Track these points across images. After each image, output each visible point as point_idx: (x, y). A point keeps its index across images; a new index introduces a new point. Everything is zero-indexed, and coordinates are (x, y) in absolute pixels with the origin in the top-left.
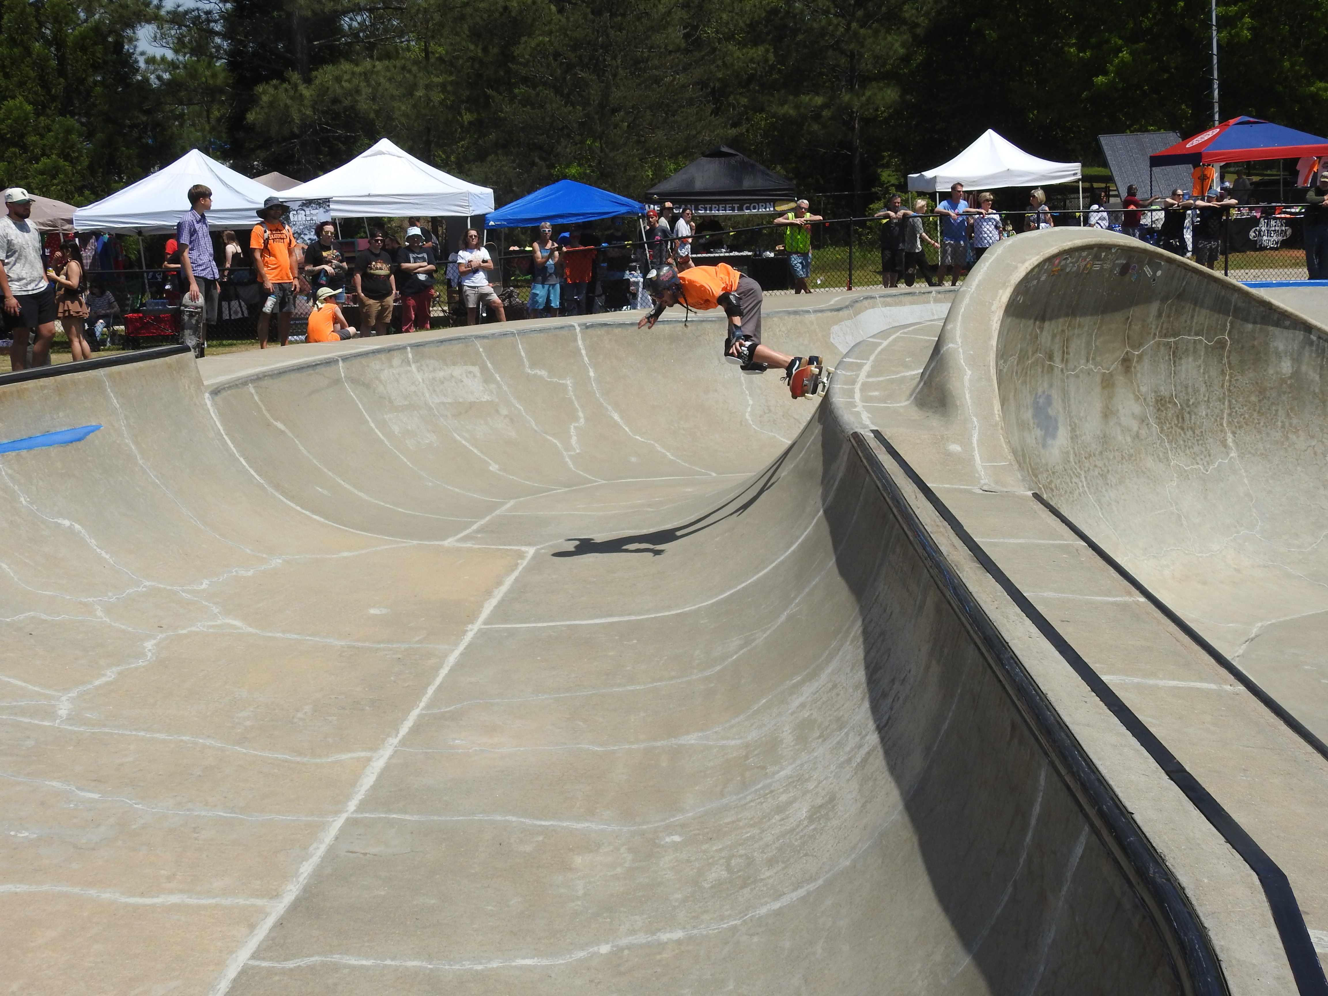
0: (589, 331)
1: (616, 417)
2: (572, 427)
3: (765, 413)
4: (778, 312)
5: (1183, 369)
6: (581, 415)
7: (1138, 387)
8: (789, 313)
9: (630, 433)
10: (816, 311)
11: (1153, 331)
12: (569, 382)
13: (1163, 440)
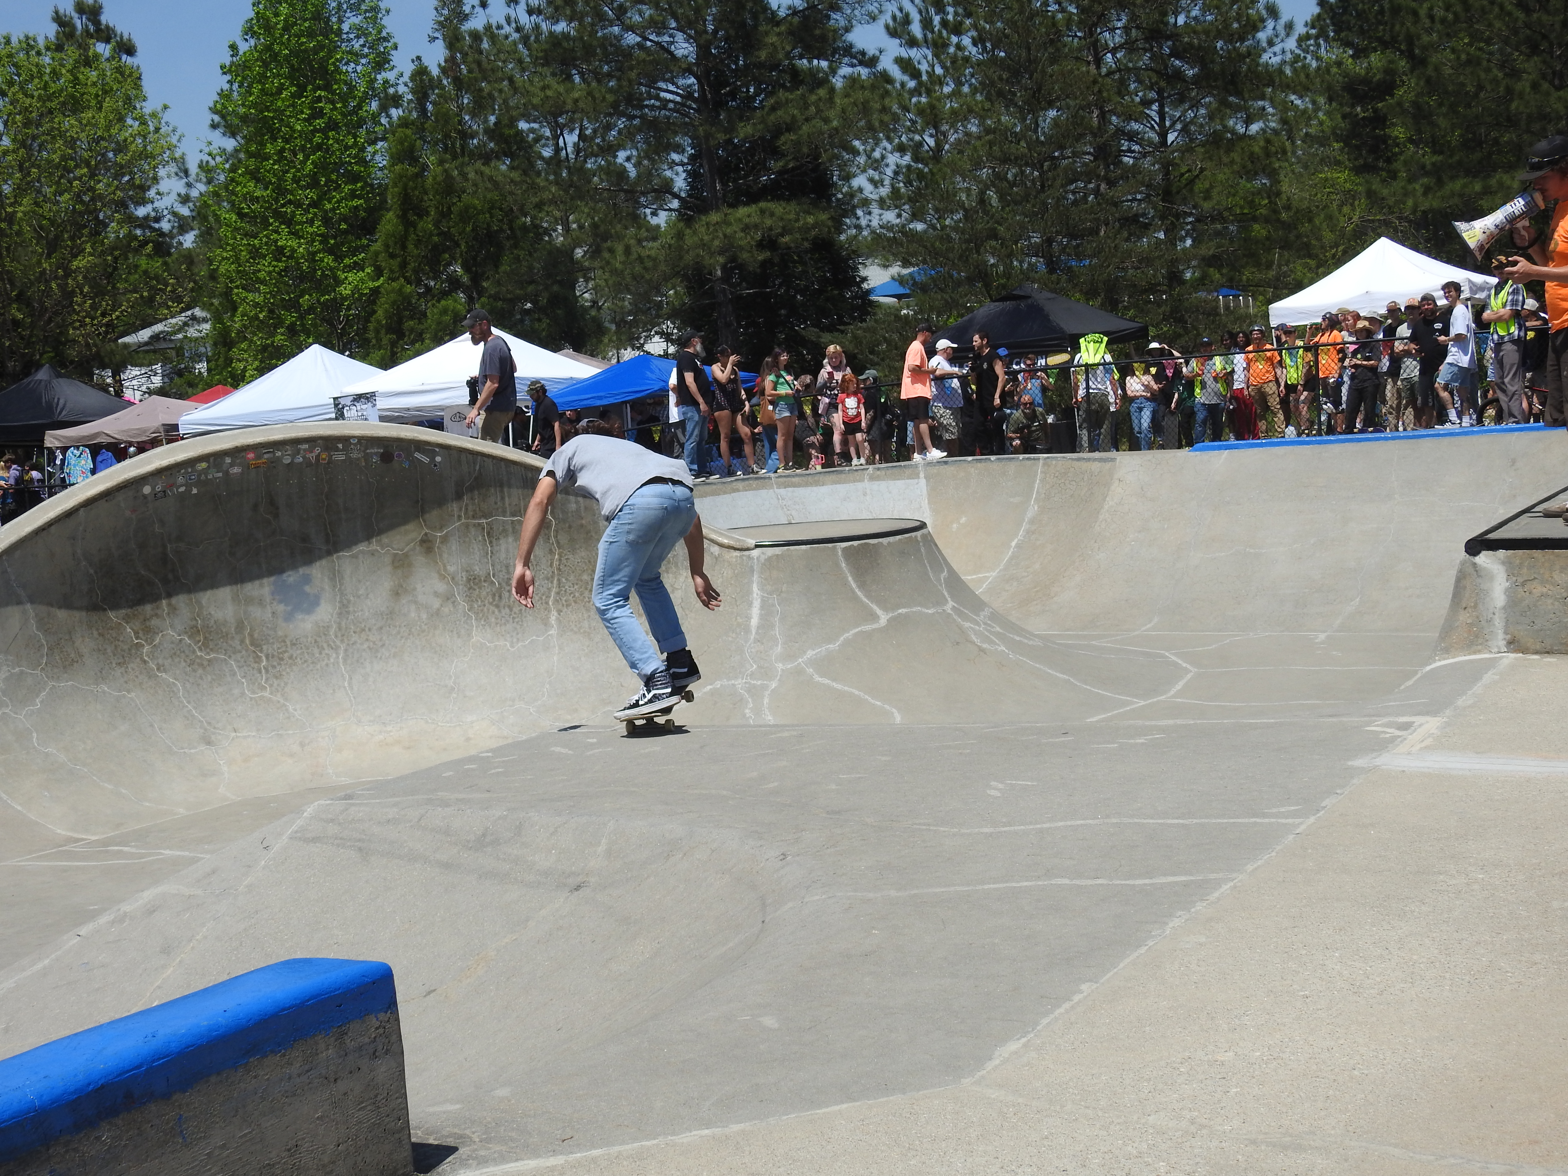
5: (503, 550)
7: (445, 566)
11: (456, 514)
13: (470, 617)
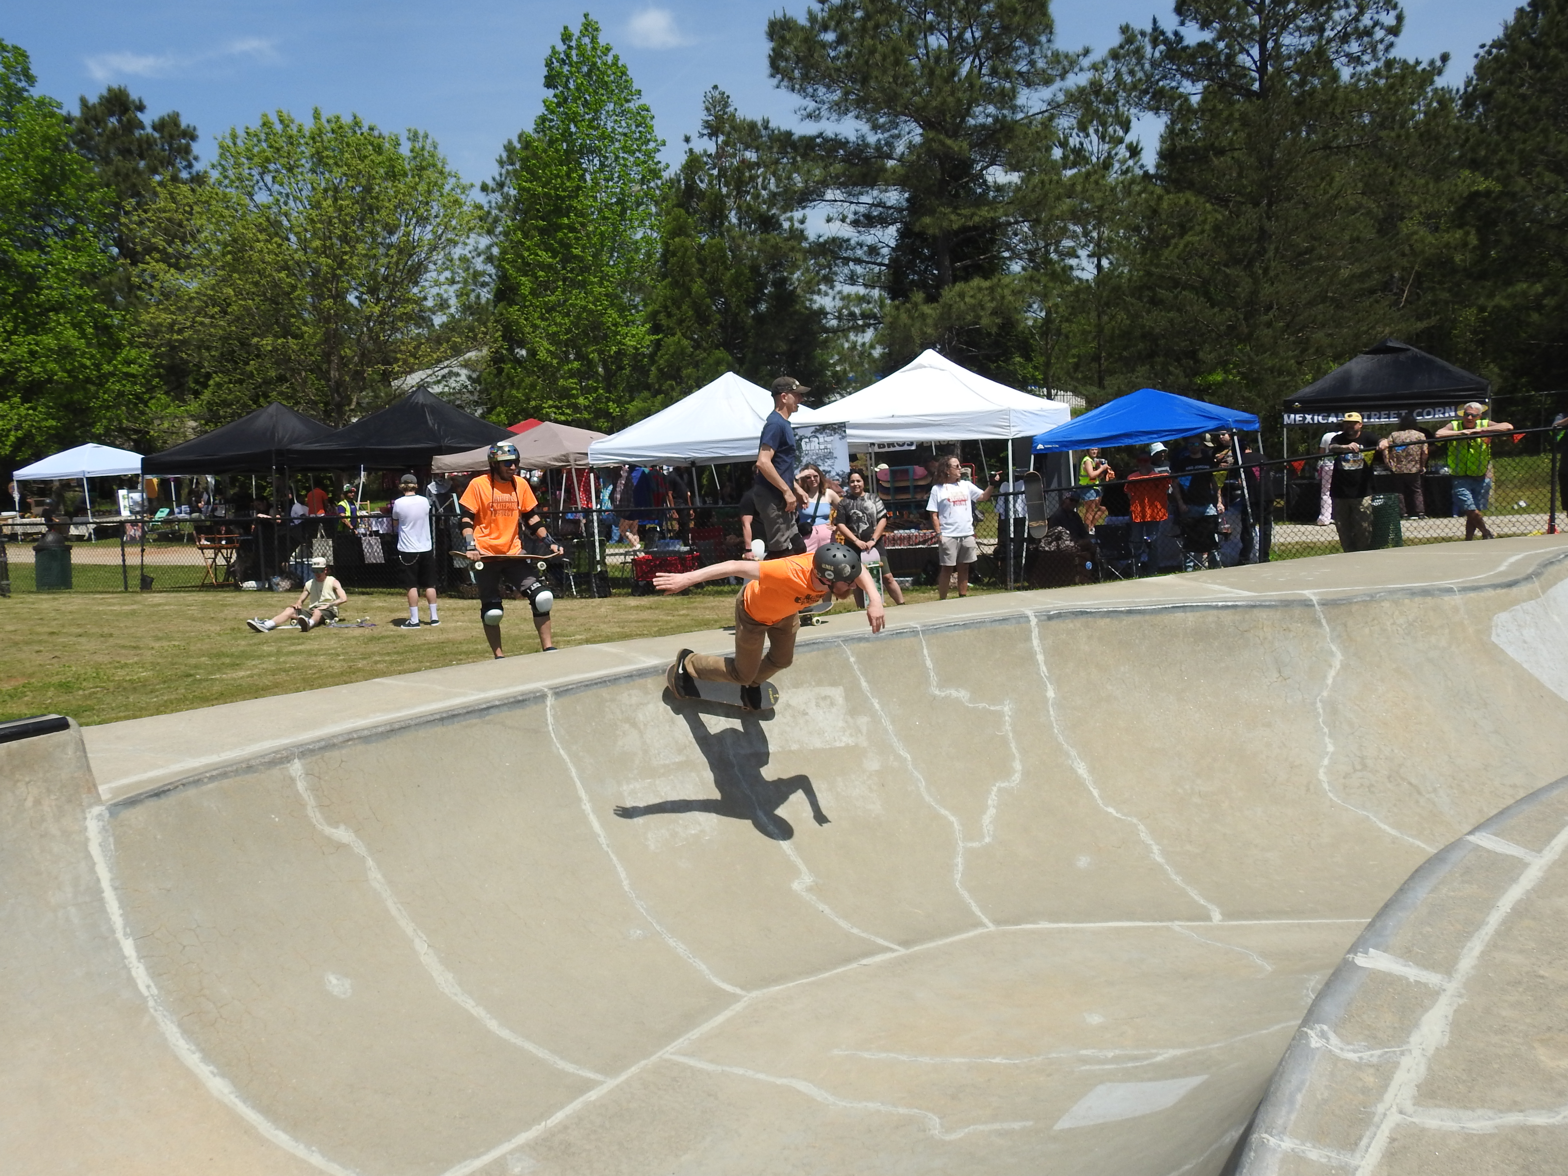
0: (1053, 623)
1: (1082, 769)
2: (995, 789)
3: (1355, 770)
4: (1392, 592)
6: (1017, 766)
8: (1412, 593)
9: (1100, 802)
10: (1464, 590)
12: (1006, 709)
